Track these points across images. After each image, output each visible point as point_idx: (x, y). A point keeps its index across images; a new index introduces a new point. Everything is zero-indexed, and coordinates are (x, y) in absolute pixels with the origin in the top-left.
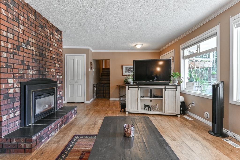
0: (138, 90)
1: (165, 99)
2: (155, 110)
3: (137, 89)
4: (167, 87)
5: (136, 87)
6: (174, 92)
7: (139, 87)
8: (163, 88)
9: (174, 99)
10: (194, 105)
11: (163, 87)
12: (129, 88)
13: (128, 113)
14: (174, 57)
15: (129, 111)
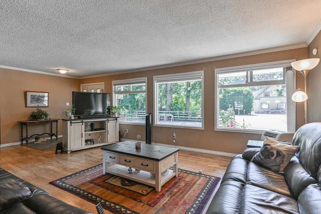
0: (83, 125)
1: (108, 131)
2: (97, 143)
3: (81, 123)
4: (109, 119)
5: (80, 121)
6: (115, 123)
7: (84, 121)
8: (106, 121)
9: (115, 129)
10: (127, 132)
11: (106, 119)
12: (71, 123)
13: (71, 152)
14: (104, 90)
15: (71, 149)
